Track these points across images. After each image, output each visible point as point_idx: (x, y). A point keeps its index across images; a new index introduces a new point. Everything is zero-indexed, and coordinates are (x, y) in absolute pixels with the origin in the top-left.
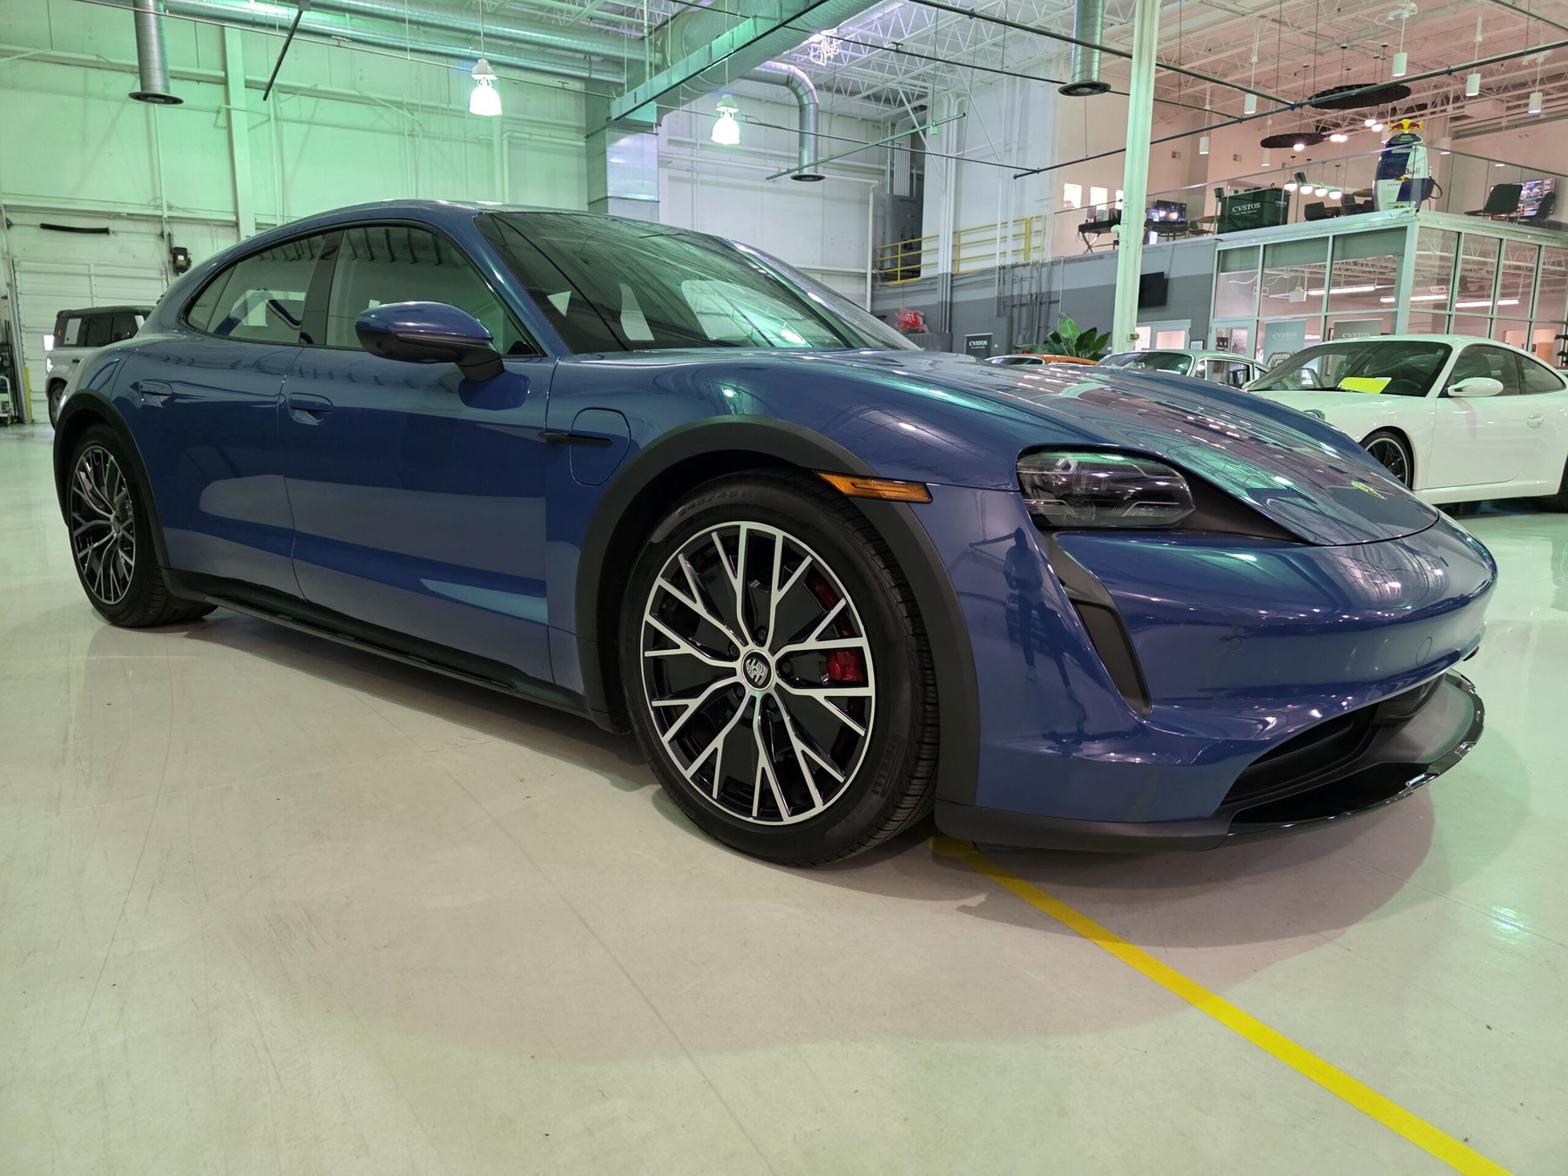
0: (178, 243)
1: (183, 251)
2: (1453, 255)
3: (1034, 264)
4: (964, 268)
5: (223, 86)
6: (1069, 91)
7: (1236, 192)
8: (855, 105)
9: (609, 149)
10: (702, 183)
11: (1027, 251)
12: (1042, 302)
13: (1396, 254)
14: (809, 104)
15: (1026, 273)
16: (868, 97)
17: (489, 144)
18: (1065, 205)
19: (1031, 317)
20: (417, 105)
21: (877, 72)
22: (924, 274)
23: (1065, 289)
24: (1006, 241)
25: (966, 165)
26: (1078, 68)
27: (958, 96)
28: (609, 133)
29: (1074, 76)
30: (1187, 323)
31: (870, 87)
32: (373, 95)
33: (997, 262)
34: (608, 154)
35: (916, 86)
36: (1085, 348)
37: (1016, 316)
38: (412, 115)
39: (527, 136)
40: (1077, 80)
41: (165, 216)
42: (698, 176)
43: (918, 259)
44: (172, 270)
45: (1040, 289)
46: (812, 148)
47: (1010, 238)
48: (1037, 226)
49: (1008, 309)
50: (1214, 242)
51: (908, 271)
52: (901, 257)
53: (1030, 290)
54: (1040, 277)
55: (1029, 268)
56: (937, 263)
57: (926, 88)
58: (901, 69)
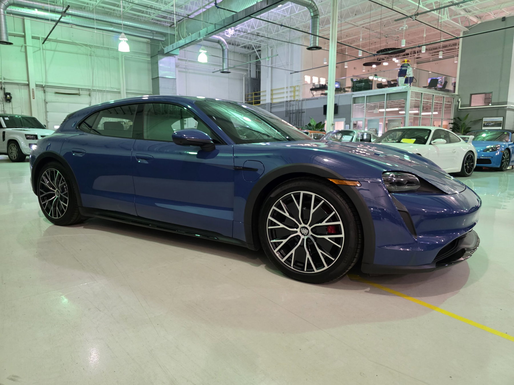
0: (7, 91)
1: (9, 94)
2: (420, 100)
3: (297, 100)
4: (275, 101)
5: (23, 38)
6: (309, 49)
7: (357, 79)
8: (238, 49)
9: (159, 62)
10: (189, 73)
11: (294, 96)
12: (300, 112)
13: (404, 99)
14: (226, 49)
15: (294, 103)
16: (242, 47)
17: (118, 59)
18: (305, 82)
19: (296, 117)
20: (92, 46)
21: (245, 39)
22: (262, 103)
23: (306, 108)
24: (288, 93)
25: (274, 69)
26: (312, 42)
27: (271, 47)
28: (159, 56)
29: (311, 44)
30: (344, 119)
31: (243, 44)
32: (77, 42)
33: (285, 100)
34: (159, 63)
35: (258, 44)
36: (318, 128)
37: (291, 116)
38: (91, 48)
39: (131, 56)
40: (312, 46)
41: (3, 82)
42: (188, 70)
43: (259, 98)
44: (5, 101)
45: (299, 108)
46: (227, 63)
47: (289, 92)
48: (297, 88)
49: (289, 114)
50: (351, 95)
51: (256, 102)
52: (254, 97)
53: (296, 108)
54: (299, 105)
55: (295, 101)
56: (266, 100)
57: (260, 44)
58: (253, 39)
